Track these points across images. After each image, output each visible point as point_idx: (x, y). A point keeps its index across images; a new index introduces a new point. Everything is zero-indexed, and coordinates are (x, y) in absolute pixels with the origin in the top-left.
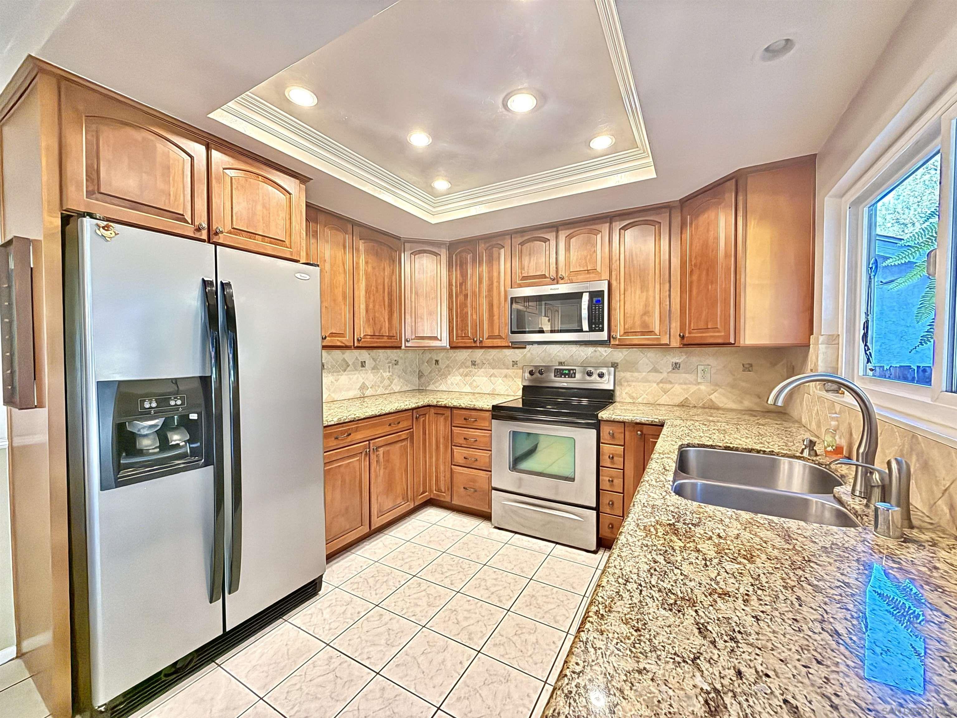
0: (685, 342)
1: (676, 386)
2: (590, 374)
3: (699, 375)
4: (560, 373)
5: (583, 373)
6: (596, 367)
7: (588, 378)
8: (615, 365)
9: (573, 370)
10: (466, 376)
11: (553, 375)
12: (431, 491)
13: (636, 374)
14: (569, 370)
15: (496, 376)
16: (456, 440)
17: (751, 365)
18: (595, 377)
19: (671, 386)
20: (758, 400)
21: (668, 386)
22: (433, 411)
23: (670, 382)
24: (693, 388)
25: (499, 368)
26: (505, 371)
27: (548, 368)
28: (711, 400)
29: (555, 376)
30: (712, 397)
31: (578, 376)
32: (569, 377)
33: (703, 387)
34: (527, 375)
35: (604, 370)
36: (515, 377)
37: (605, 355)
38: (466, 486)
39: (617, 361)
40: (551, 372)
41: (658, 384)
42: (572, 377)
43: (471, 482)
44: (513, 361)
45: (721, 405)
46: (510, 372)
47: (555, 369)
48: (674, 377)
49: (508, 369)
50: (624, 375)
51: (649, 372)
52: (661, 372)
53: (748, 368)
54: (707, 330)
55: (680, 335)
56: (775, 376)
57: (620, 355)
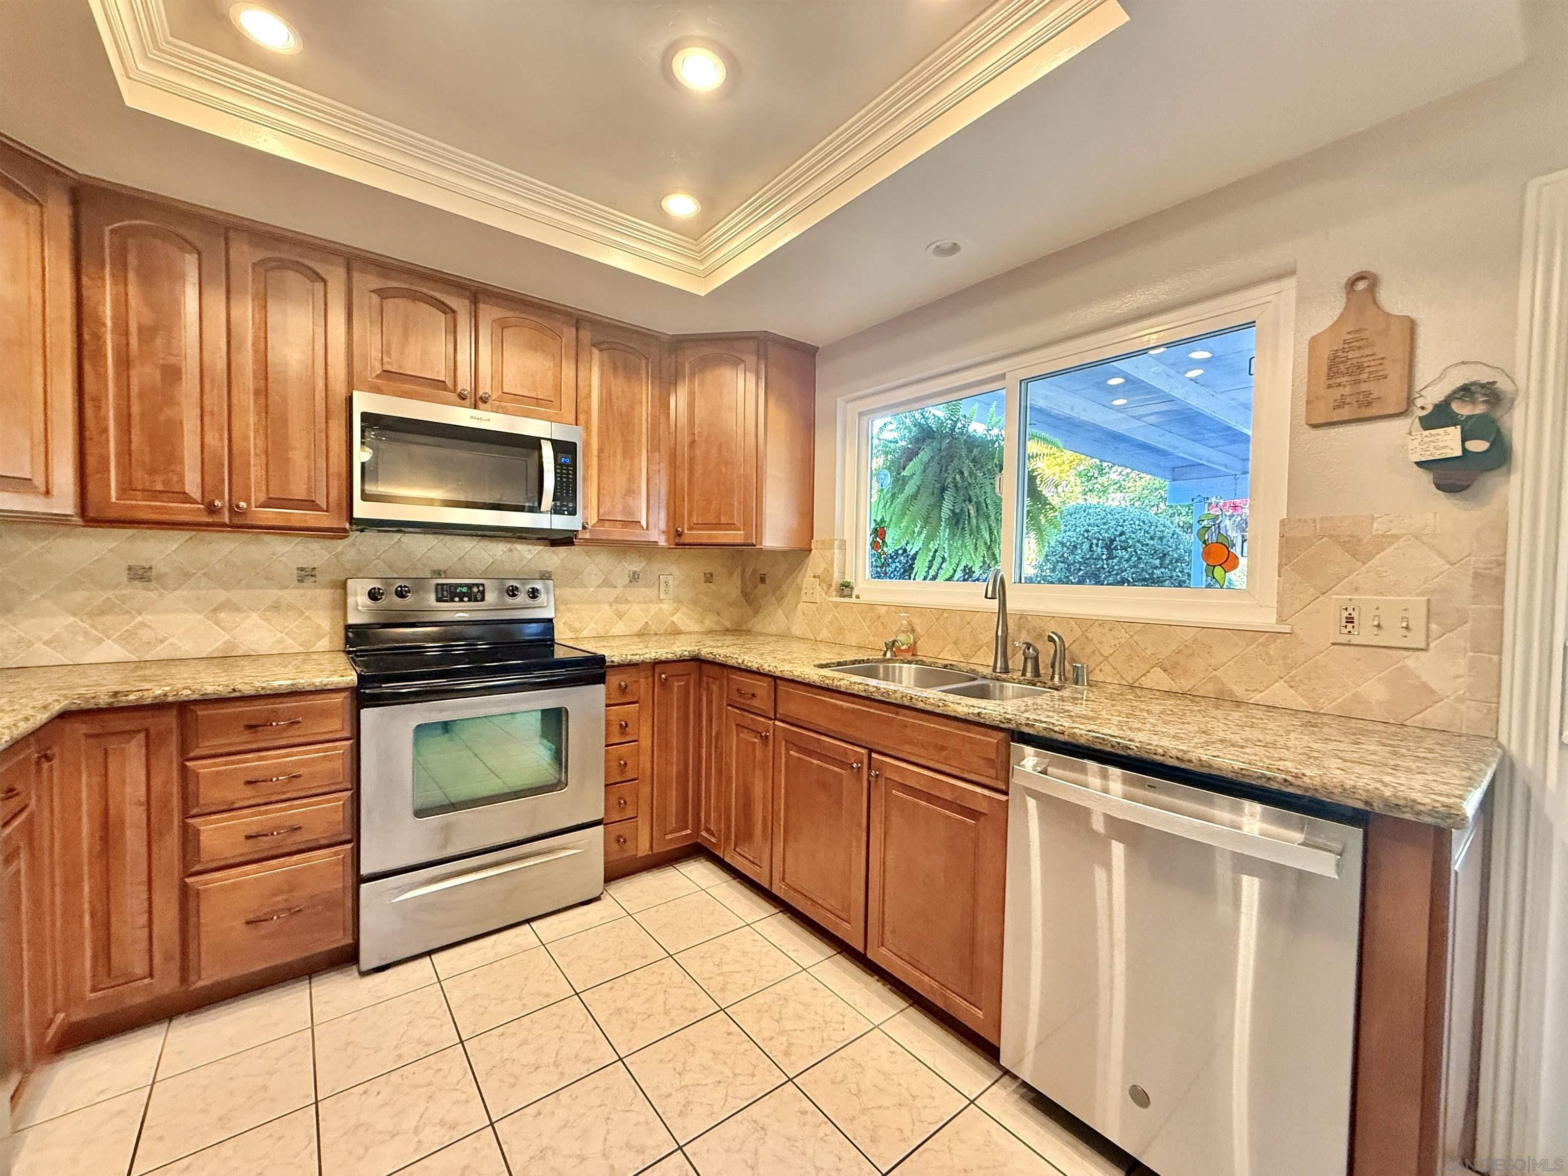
0: (681, 540)
1: (634, 606)
2: (513, 592)
3: (662, 589)
4: (448, 593)
5: (500, 591)
6: (524, 580)
7: (510, 600)
8: (545, 576)
9: (477, 585)
10: (102, 613)
11: (432, 597)
12: (71, 1000)
13: (580, 591)
14: (470, 586)
15: (238, 609)
16: (209, 795)
17: (713, 575)
18: (522, 598)
19: (627, 607)
20: (717, 618)
21: (623, 607)
22: (81, 728)
23: (627, 601)
24: (654, 608)
25: (249, 586)
26: (274, 594)
27: (419, 583)
28: (673, 622)
29: (439, 600)
30: (675, 619)
31: (491, 597)
32: (470, 600)
33: (665, 606)
34: (363, 600)
35: (538, 585)
36: (308, 608)
37: (530, 557)
38: (251, 917)
39: (549, 569)
40: (427, 591)
41: (611, 605)
42: (476, 600)
43: (275, 895)
44: (302, 569)
45: (683, 629)
46: (292, 595)
47: (438, 585)
48: (632, 592)
49: (283, 587)
50: (566, 592)
51: (599, 586)
52: (615, 587)
53: (709, 578)
54: (718, 526)
55: (677, 531)
56: (732, 588)
57: (553, 558)
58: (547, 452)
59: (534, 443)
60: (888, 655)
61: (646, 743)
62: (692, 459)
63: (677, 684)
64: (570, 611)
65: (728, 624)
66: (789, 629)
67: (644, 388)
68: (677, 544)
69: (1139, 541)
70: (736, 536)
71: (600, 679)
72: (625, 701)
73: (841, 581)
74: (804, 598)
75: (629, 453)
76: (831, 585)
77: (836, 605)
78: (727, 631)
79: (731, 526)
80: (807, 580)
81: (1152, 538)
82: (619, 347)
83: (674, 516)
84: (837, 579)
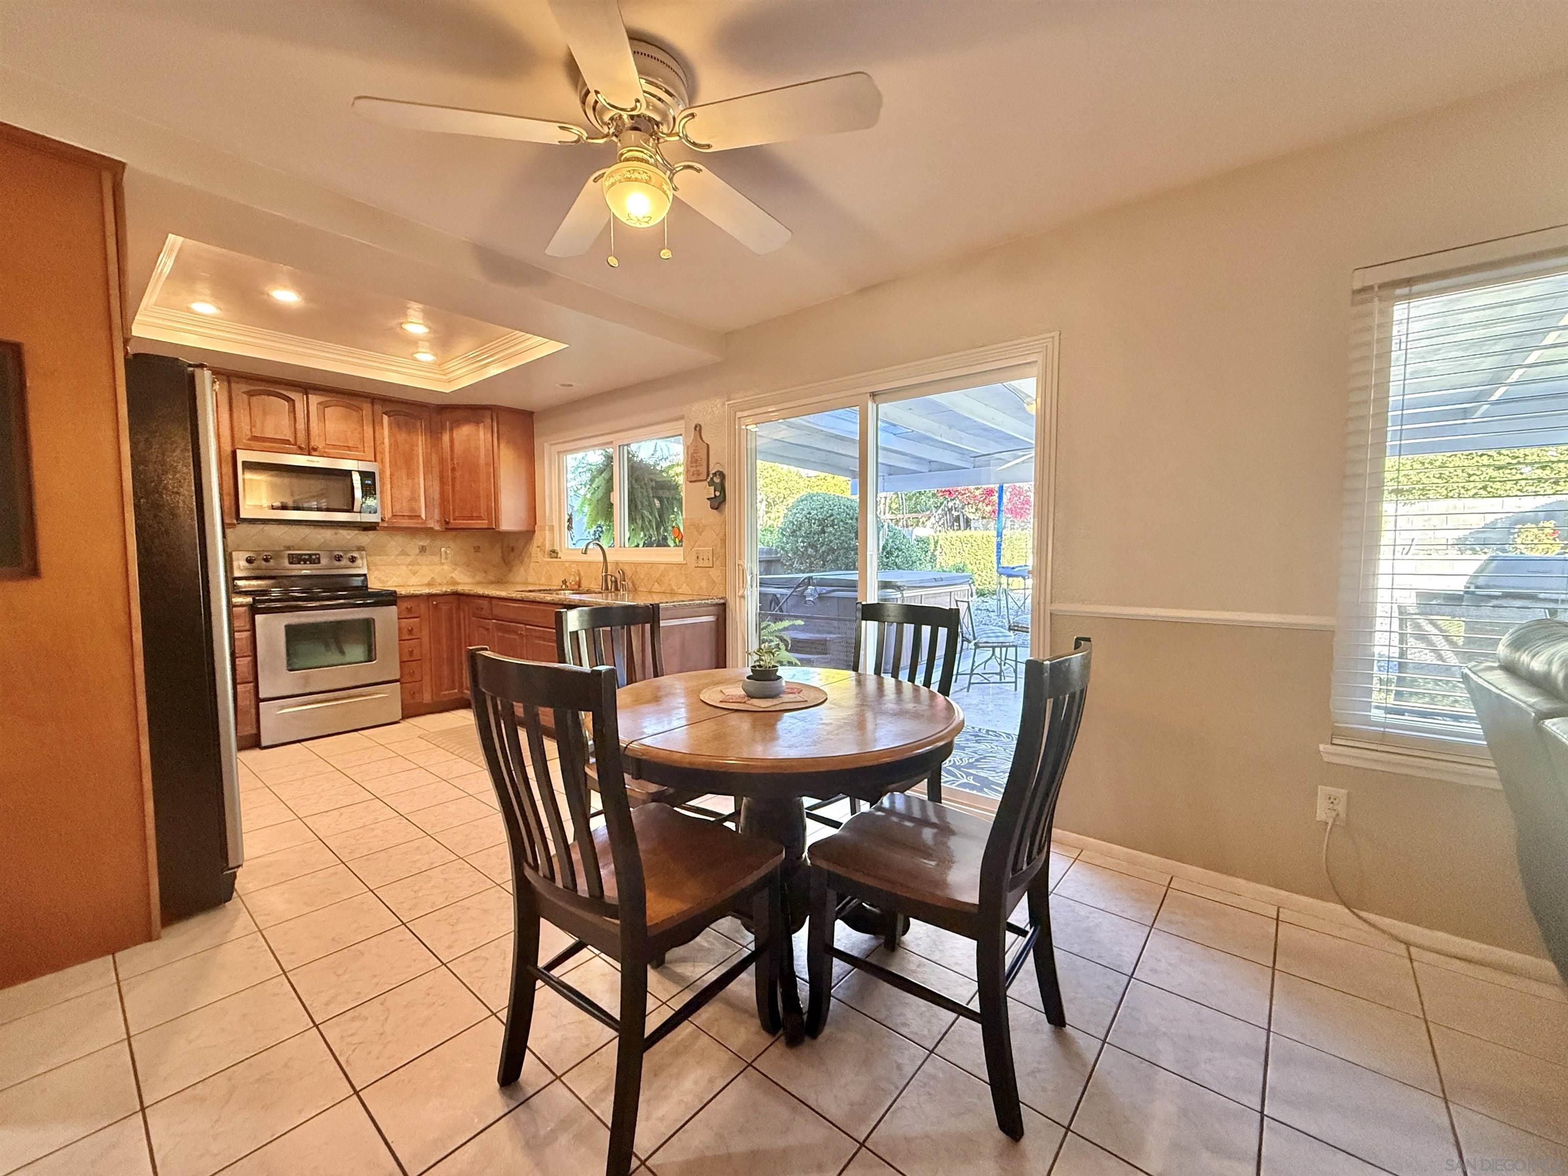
0: (450, 526)
1: (424, 567)
2: (339, 558)
3: (443, 556)
4: (296, 559)
5: (330, 558)
6: (346, 552)
7: (337, 563)
8: (360, 549)
9: (315, 555)
11: (286, 561)
13: (385, 558)
14: (310, 555)
17: (479, 547)
18: (345, 562)
19: (419, 567)
20: (484, 575)
21: (416, 568)
23: (418, 564)
24: (438, 568)
27: (277, 555)
28: (452, 577)
29: (291, 563)
30: (453, 575)
31: (324, 561)
32: (311, 563)
33: (446, 567)
34: (243, 563)
35: (355, 555)
37: (349, 538)
40: (282, 557)
42: (315, 563)
45: (459, 581)
47: (289, 554)
48: (423, 559)
50: (377, 559)
51: (398, 555)
52: (409, 555)
53: (477, 549)
54: (471, 518)
55: (445, 521)
56: (495, 556)
57: (365, 538)
58: (356, 478)
59: (348, 473)
60: (564, 587)
61: (426, 639)
62: (454, 479)
63: (444, 608)
64: (377, 570)
65: (493, 579)
66: (526, 579)
67: (420, 437)
68: (447, 529)
69: (842, 521)
70: (483, 524)
71: (394, 603)
72: (410, 616)
73: (551, 549)
74: (533, 560)
75: (411, 474)
76: (544, 552)
77: (548, 563)
78: (492, 583)
79: (479, 518)
80: (534, 549)
81: (852, 519)
82: (402, 413)
83: (444, 512)
84: (548, 547)
